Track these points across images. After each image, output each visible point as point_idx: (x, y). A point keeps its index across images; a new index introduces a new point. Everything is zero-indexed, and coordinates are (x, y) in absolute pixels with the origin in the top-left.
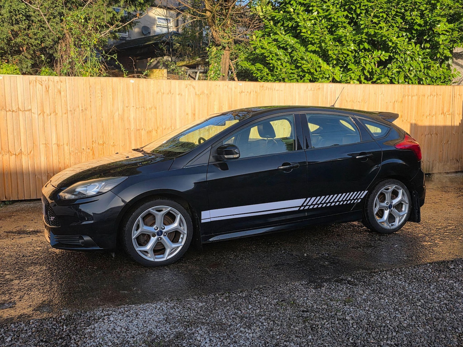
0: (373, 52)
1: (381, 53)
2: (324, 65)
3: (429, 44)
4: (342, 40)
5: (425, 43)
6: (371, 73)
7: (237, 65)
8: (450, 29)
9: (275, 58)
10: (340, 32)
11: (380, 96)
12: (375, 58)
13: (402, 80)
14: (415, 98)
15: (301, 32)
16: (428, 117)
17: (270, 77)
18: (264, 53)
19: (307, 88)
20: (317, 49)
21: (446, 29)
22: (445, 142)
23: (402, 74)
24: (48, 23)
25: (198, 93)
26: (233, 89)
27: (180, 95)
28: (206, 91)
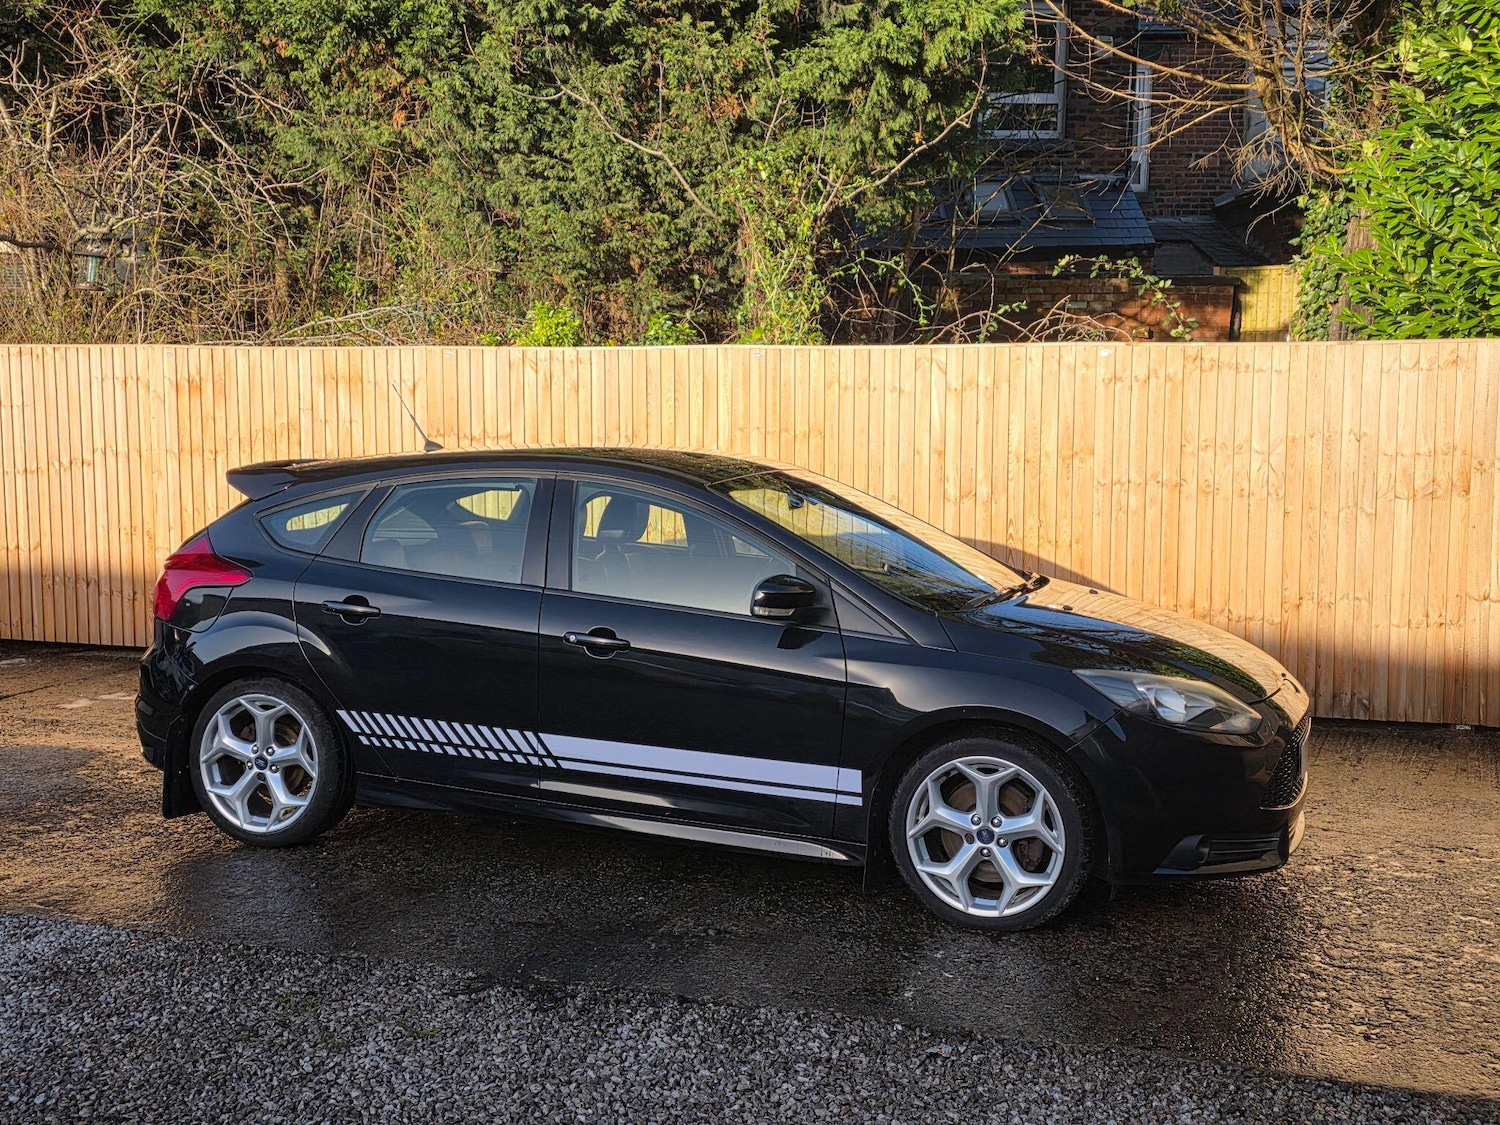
24: (693, 186)
25: (955, 384)
26: (1081, 371)
27: (896, 394)
28: (984, 380)
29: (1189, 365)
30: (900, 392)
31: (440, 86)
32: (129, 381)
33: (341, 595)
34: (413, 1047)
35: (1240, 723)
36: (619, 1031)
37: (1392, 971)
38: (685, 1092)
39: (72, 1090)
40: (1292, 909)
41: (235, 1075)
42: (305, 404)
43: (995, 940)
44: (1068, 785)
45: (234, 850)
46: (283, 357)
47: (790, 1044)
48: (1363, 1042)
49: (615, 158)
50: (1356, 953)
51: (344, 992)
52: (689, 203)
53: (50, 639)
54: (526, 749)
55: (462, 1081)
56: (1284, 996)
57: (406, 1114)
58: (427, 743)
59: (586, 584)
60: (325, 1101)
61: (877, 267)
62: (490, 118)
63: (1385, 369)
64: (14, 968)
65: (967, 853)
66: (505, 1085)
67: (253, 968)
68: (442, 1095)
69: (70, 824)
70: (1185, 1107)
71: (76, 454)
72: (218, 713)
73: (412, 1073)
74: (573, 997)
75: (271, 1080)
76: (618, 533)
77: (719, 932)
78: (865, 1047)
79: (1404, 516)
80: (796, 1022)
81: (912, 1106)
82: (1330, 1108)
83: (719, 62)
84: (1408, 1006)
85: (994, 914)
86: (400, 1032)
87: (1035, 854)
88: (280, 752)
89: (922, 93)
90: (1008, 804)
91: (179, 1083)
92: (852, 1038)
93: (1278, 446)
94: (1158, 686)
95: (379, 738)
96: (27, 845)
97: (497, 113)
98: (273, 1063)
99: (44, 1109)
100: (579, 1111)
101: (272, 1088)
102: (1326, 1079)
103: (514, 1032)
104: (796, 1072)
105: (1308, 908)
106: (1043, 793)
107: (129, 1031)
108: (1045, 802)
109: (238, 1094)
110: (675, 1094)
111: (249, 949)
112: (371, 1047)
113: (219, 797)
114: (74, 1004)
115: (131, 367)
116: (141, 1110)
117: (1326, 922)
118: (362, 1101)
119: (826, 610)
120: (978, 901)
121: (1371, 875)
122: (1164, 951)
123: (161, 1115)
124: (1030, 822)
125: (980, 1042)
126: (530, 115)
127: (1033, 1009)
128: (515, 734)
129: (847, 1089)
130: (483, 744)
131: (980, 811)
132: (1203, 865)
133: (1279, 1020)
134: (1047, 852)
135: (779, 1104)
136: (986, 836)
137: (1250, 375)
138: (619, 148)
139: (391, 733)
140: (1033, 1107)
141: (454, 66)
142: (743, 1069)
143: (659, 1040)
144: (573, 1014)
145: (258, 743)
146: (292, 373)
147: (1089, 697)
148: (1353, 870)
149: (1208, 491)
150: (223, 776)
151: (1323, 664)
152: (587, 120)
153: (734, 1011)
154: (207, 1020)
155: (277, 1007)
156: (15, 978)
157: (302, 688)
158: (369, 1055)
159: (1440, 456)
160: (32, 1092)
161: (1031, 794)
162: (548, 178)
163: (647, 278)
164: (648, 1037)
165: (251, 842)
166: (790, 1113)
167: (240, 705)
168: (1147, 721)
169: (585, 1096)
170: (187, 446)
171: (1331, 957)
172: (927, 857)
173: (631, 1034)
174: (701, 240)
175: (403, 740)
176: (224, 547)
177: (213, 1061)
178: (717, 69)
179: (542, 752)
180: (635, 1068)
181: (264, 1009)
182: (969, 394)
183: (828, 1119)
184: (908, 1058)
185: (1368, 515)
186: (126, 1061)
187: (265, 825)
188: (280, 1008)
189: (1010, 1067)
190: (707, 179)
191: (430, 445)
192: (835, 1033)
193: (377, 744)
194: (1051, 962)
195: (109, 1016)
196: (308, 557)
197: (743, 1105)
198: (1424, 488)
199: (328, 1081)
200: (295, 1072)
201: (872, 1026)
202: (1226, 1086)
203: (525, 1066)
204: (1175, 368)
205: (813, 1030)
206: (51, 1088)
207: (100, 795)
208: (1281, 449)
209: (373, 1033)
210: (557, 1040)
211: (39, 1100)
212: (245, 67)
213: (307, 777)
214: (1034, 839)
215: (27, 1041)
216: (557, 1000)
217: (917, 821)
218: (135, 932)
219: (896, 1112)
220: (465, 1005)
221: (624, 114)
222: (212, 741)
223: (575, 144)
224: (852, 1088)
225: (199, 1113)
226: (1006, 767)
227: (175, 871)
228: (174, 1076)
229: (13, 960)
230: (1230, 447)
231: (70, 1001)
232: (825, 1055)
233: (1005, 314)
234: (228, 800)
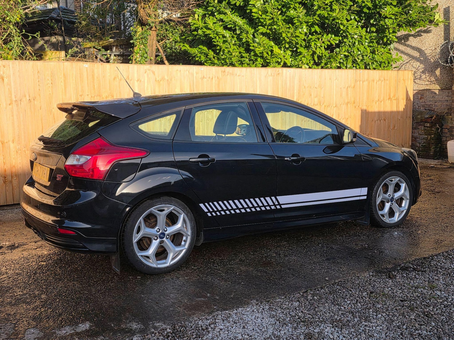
0: (323, 36)
1: (331, 37)
2: (276, 49)
3: (375, 28)
4: (294, 22)
5: (371, 27)
6: (320, 58)
7: (165, 47)
8: (397, 12)
9: (221, 41)
10: (292, 13)
11: (335, 82)
12: (325, 42)
13: (350, 65)
14: (366, 83)
15: (251, 12)
16: (377, 103)
17: (216, 61)
18: (210, 34)
19: (268, 73)
20: (268, 31)
21: (394, 13)
22: (392, 128)
23: (350, 59)
26: (195, 75)
29: (223, 74)
30: (141, 81)
54: (271, 203)
65: (388, 206)
88: (170, 229)
95: (215, 212)
108: (405, 186)
113: (143, 257)
120: (391, 219)
124: (401, 192)
130: (256, 205)
131: (390, 193)
136: (392, 200)
139: (220, 209)
145: (159, 227)
167: (151, 212)
172: (380, 210)
175: (225, 211)
179: (276, 203)
187: (167, 263)
191: (135, 94)
193: (214, 215)
196: (169, 141)
217: (378, 200)
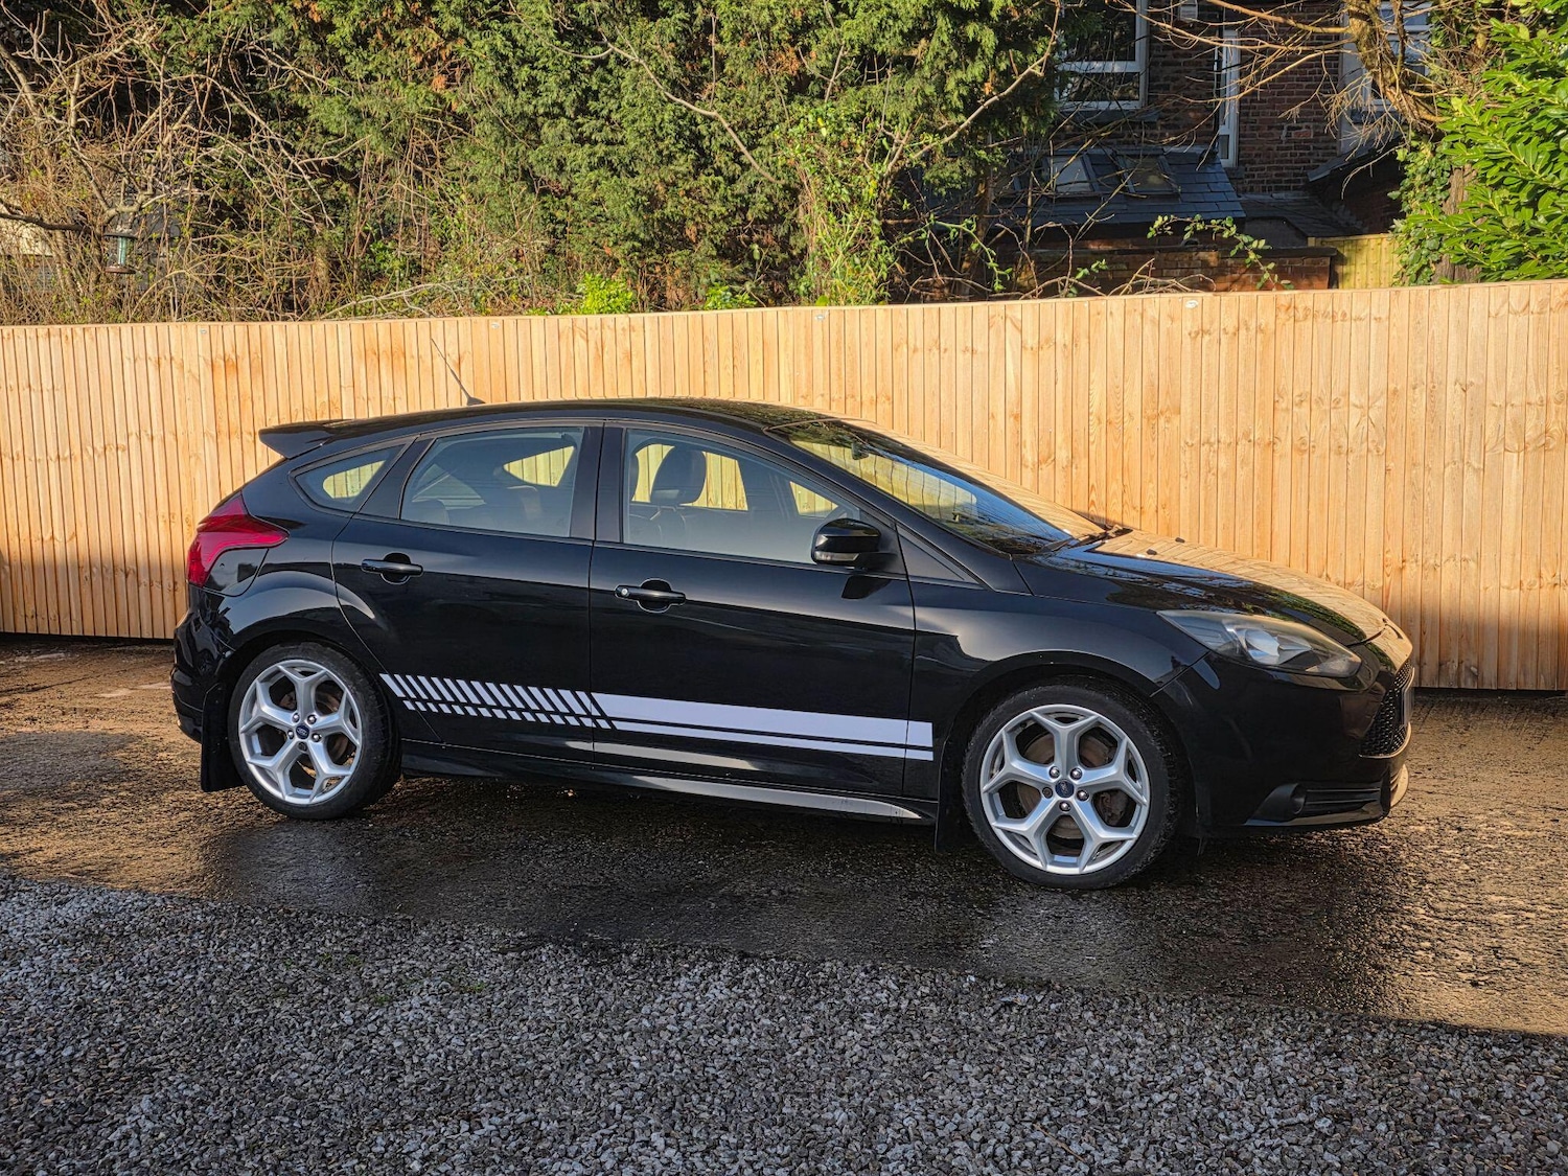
24: (750, 148)
25: (1031, 342)
26: (1165, 324)
27: (969, 354)
28: (1062, 337)
29: (1282, 316)
30: (973, 352)
31: (481, 45)
32: (163, 361)
33: (380, 553)
34: (459, 1001)
35: (1338, 666)
36: (676, 983)
37: (1502, 922)
38: (745, 1040)
39: (100, 1043)
40: (1394, 866)
41: (272, 1028)
42: (346, 381)
43: (1075, 898)
44: (1152, 732)
45: (275, 823)
46: (321, 333)
47: (856, 995)
48: (1471, 988)
49: (666, 117)
50: (1463, 906)
51: (388, 951)
52: (746, 167)
53: (89, 633)
54: (579, 710)
55: (510, 1032)
56: (1385, 946)
57: (450, 1063)
58: (475, 707)
59: (636, 536)
60: (366, 1051)
61: (947, 231)
62: (533, 83)
63: (1493, 314)
64: (44, 932)
65: (1045, 807)
66: (556, 1035)
67: (292, 930)
68: (488, 1044)
69: (106, 801)
70: (1278, 1049)
71: (110, 439)
72: (256, 681)
73: (458, 1024)
74: (628, 954)
75: (310, 1033)
76: (673, 493)
77: (783, 892)
78: (937, 997)
79: (1514, 471)
80: (863, 974)
81: (985, 1051)
82: (1435, 1050)
83: (777, 13)
84: (1519, 955)
85: (1075, 871)
86: (446, 987)
87: (1118, 807)
88: (322, 720)
89: (989, 39)
90: (1090, 756)
91: (213, 1036)
92: (923, 989)
93: (1379, 398)
94: (1249, 627)
95: (424, 702)
96: (61, 819)
97: (540, 75)
98: (312, 1017)
99: (71, 1060)
100: (633, 1058)
101: (311, 1039)
102: (1430, 1022)
103: (565, 986)
104: (863, 1020)
105: (1412, 865)
106: (1126, 741)
107: (161, 988)
108: (1128, 751)
109: (275, 1045)
110: (735, 1041)
111: (290, 912)
112: (415, 1001)
113: (260, 768)
114: (105, 964)
115: (164, 346)
116: (173, 1061)
117: (1431, 877)
118: (405, 1050)
119: (891, 556)
120: (1057, 858)
121: (1480, 834)
122: (1257, 905)
123: (194, 1066)
124: (1113, 772)
125: (1059, 992)
126: (574, 76)
127: (1116, 960)
128: (566, 694)
129: (916, 1036)
130: (534, 706)
131: (1059, 763)
132: (1298, 816)
133: (1380, 969)
134: (1131, 804)
135: (843, 1051)
136: (1066, 789)
137: (1347, 324)
138: (670, 106)
139: (436, 697)
140: (1115, 1051)
141: (495, 24)
142: (807, 1018)
143: (718, 992)
144: (626, 968)
145: (299, 711)
146: (332, 350)
147: (1173, 638)
148: (1460, 829)
149: (1303, 448)
150: (263, 748)
151: (1428, 631)
152: (635, 80)
153: (797, 966)
154: (243, 978)
155: (317, 966)
156: (45, 941)
157: (343, 652)
158: (411, 1009)
159: (1553, 406)
160: (60, 1045)
161: (1113, 744)
162: (596, 142)
163: (705, 247)
164: (707, 990)
165: (295, 815)
166: (855, 1059)
167: (279, 671)
168: (1238, 666)
169: (640, 1044)
170: (224, 429)
171: (1437, 910)
172: (1002, 813)
173: (689, 987)
174: (760, 206)
175: (449, 704)
176: (257, 509)
177: (250, 1015)
178: (774, 21)
179: (595, 712)
180: (692, 1017)
181: (303, 967)
182: (1047, 353)
183: (896, 1064)
184: (982, 1007)
185: (1476, 470)
186: (158, 1016)
187: (308, 796)
188: (321, 967)
189: (1090, 1014)
190: (764, 141)
192: (904, 985)
193: (423, 708)
194: (1135, 917)
195: (142, 975)
196: (346, 515)
197: (806, 1052)
198: (1536, 440)
199: (369, 1033)
200: (335, 1025)
201: (943, 978)
202: (1323, 1030)
203: (577, 1017)
204: (1267, 318)
205: (881, 982)
206: (79, 1041)
207: (137, 775)
208: (1382, 402)
209: (417, 988)
210: (611, 993)
211: (66, 1052)
212: (277, 35)
213: (351, 746)
214: (1116, 791)
215: (55, 998)
216: (610, 957)
217: (992, 776)
218: (171, 898)
219: (968, 1057)
220: (514, 962)
221: (674, 72)
222: (251, 711)
223: (624, 103)
224: (922, 1036)
225: (234, 1063)
226: (1085, 716)
227: (211, 844)
228: (209, 1029)
229: (43, 924)
230: (1326, 401)
231: (101, 962)
232: (894, 1005)
233: (1085, 279)
234: (269, 771)
